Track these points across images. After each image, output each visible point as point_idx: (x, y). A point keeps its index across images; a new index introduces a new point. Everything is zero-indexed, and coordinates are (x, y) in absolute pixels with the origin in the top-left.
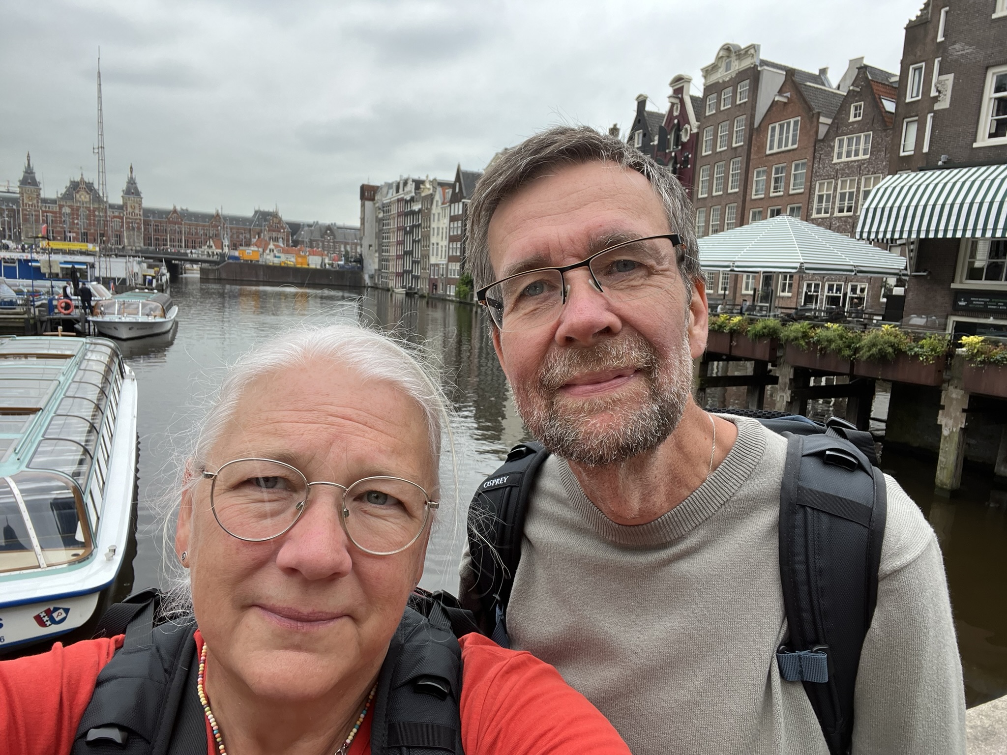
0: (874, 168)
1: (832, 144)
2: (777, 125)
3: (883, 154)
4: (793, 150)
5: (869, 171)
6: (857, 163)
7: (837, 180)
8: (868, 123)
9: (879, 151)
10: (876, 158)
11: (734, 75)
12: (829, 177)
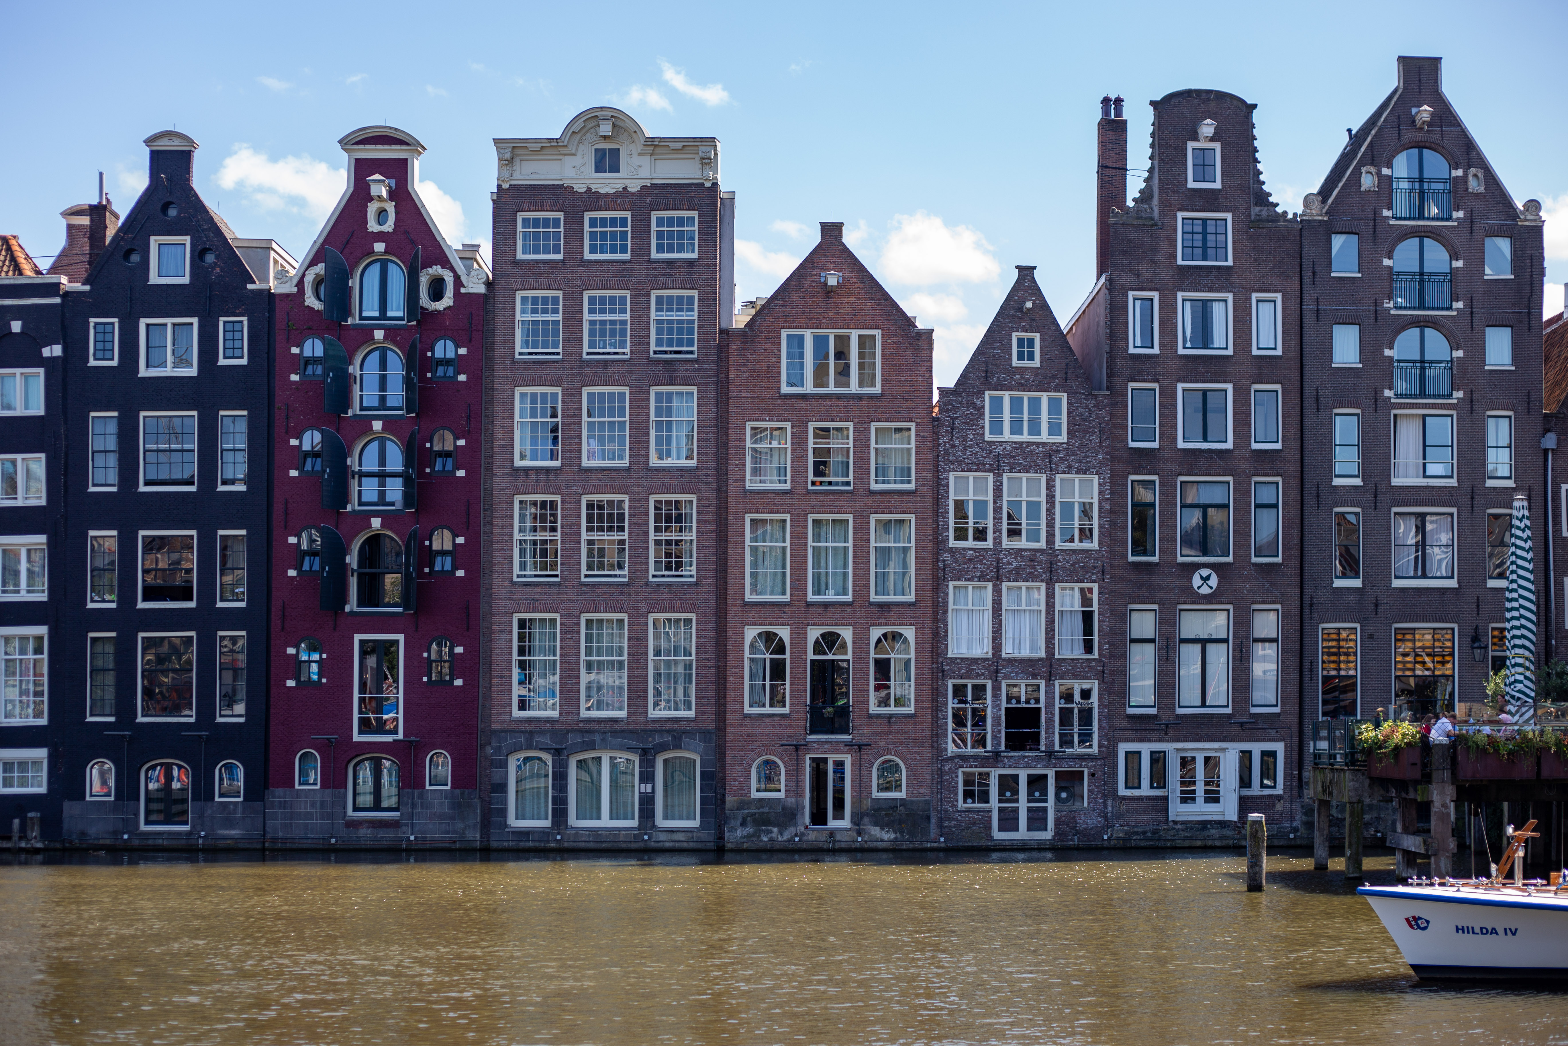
0: (1080, 462)
1: (978, 402)
2: (808, 336)
3: (1095, 438)
4: (871, 397)
5: (1070, 467)
6: (1041, 449)
7: (998, 476)
8: (1055, 376)
9: (1086, 432)
10: (1081, 445)
11: (634, 187)
12: (980, 467)
